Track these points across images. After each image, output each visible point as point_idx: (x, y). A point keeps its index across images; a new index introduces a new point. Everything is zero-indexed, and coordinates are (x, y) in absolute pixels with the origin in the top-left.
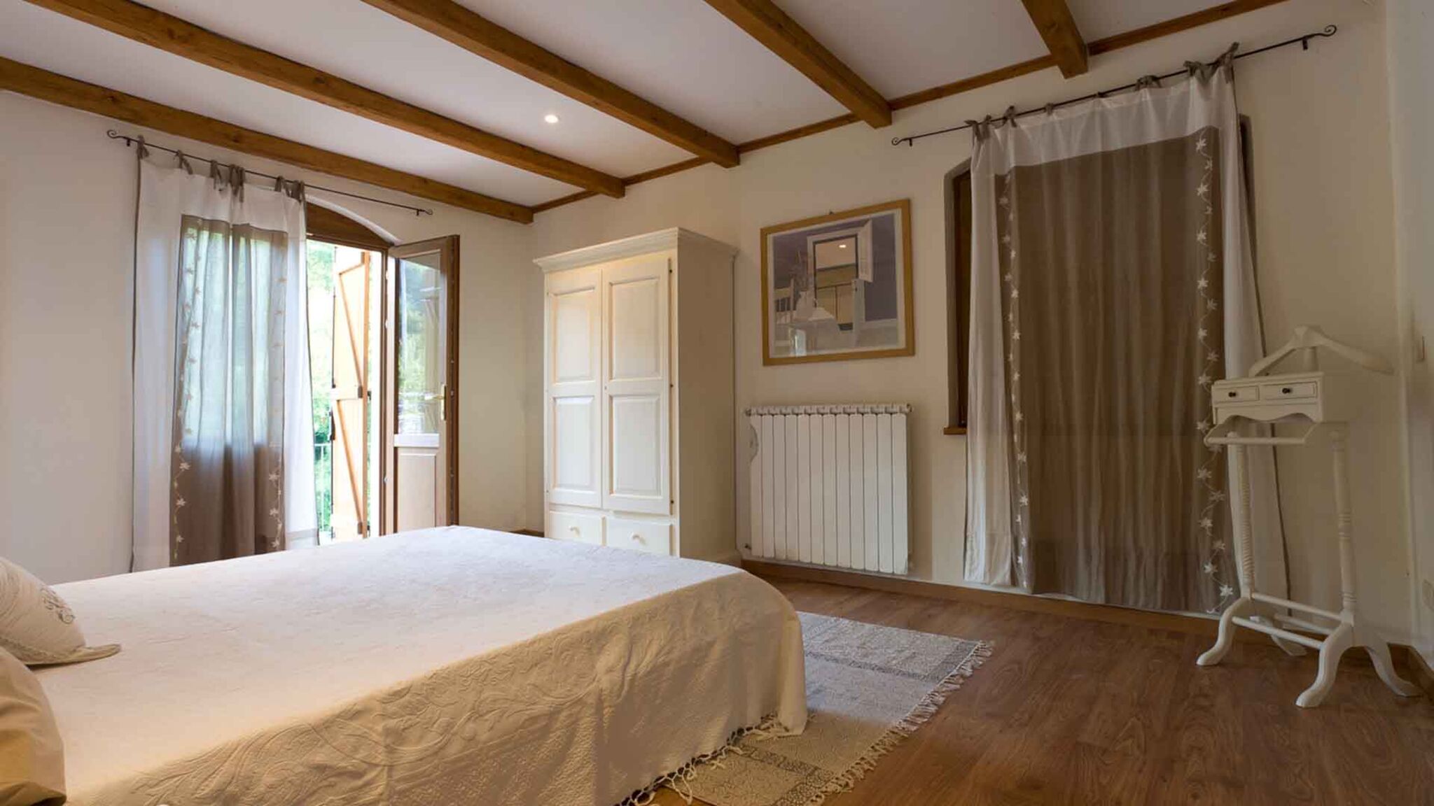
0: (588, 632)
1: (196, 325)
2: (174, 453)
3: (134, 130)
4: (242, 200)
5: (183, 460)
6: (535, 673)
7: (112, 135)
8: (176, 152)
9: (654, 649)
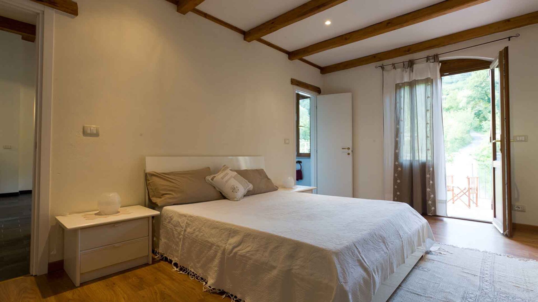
0: (231, 228)
1: (402, 121)
2: (395, 165)
3: (380, 63)
4: (413, 72)
5: (399, 167)
6: (214, 230)
7: (376, 67)
8: (392, 64)
9: (248, 249)
